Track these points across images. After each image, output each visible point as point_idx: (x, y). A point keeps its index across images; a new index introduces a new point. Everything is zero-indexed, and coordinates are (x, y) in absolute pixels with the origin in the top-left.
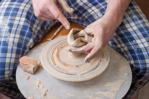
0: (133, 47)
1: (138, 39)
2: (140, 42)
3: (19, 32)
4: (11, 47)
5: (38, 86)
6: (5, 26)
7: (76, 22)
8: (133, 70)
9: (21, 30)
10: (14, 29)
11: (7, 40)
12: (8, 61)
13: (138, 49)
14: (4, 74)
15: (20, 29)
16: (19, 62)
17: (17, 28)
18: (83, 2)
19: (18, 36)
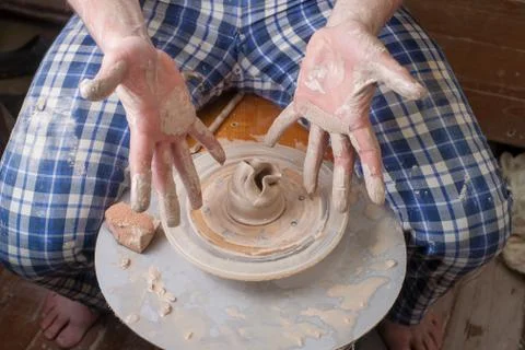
0: (411, 186)
1: (425, 164)
2: (432, 172)
3: (102, 134)
4: (81, 177)
5: (153, 286)
6: (65, 117)
7: (267, 97)
8: (411, 246)
9: (108, 127)
10: (89, 125)
11: (72, 157)
12: (71, 214)
13: (422, 191)
14: (61, 249)
15: (104, 126)
16: (104, 219)
17: (98, 123)
18: (289, 43)
19: (100, 145)
